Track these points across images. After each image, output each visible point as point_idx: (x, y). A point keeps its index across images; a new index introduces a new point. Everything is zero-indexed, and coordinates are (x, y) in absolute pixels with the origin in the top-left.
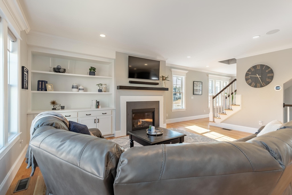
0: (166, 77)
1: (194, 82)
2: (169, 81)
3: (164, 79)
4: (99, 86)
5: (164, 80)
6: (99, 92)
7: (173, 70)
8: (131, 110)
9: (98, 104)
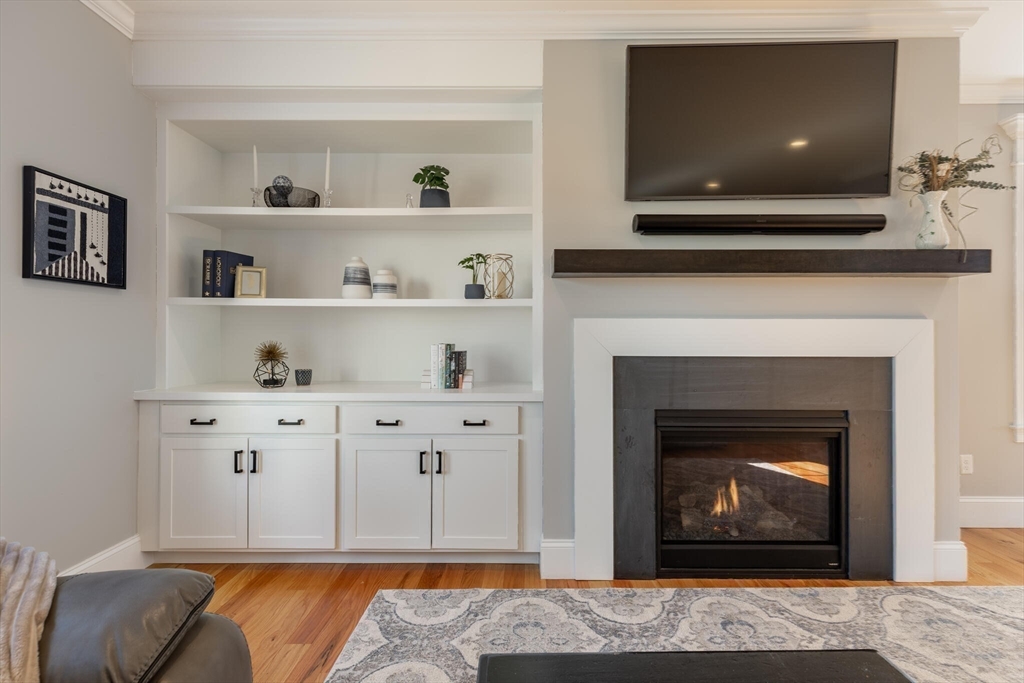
0: (964, 158)
2: (996, 187)
3: (943, 176)
4: (472, 267)
5: (945, 185)
6: (467, 297)
8: (651, 416)
9: (456, 366)
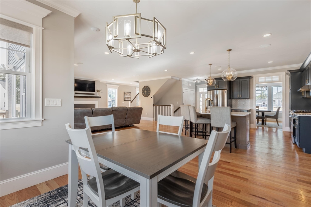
0: (100, 90)
1: (124, 92)
3: (98, 91)
7: (107, 85)
